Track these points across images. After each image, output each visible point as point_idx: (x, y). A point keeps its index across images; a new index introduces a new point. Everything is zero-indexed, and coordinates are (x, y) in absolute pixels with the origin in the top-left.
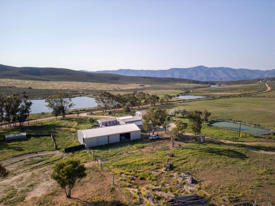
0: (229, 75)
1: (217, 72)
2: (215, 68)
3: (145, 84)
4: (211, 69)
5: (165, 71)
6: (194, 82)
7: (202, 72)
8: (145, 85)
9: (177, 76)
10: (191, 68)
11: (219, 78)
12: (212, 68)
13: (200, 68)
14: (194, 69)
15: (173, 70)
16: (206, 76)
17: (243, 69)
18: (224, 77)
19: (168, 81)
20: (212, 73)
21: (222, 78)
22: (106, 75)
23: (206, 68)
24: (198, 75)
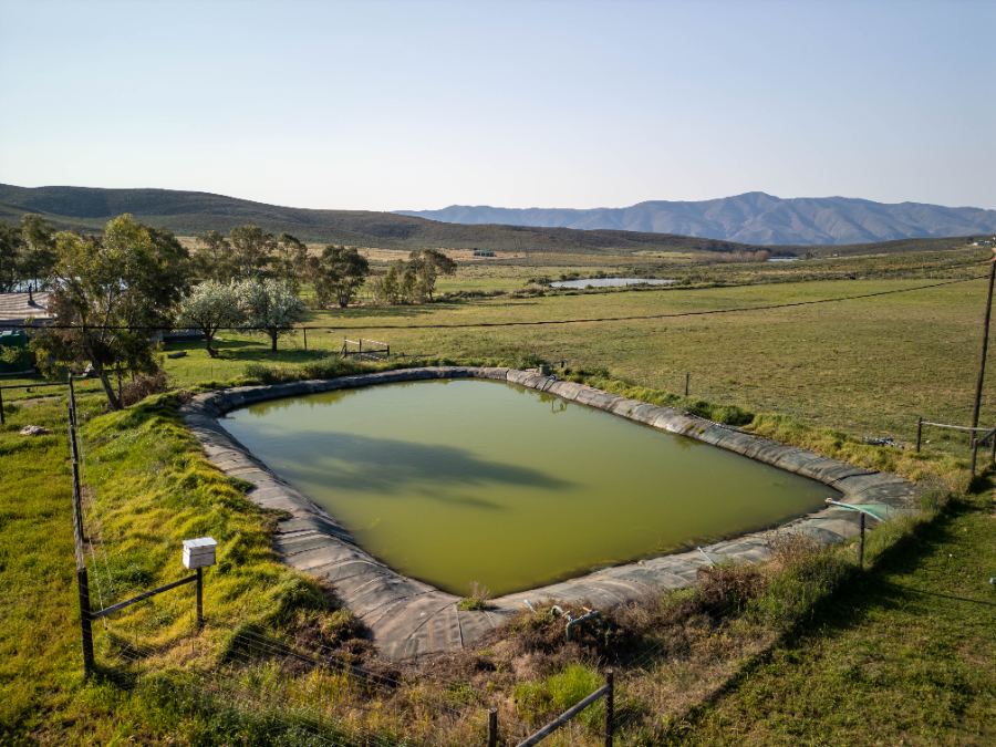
0: (860, 228)
1: (814, 216)
2: (808, 201)
4: (792, 204)
5: (618, 212)
7: (759, 217)
9: (661, 226)
10: (718, 200)
11: (822, 237)
12: (795, 200)
13: (753, 200)
14: (729, 202)
15: (647, 209)
16: (770, 232)
17: (913, 205)
18: (842, 233)
19: (611, 243)
20: (795, 218)
21: (833, 239)
23: (775, 199)
24: (742, 227)
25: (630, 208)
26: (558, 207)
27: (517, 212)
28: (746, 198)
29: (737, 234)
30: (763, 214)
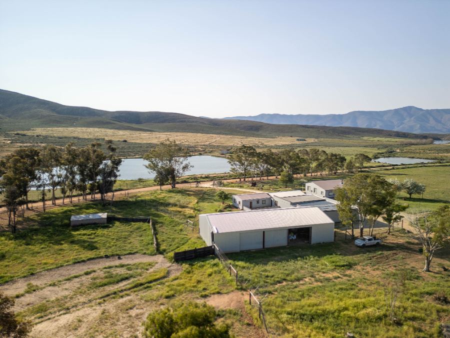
1: (442, 118)
2: (438, 110)
3: (307, 137)
4: (430, 112)
5: (341, 117)
6: (398, 135)
7: (412, 118)
8: (306, 139)
9: (362, 124)
12: (431, 110)
13: (409, 111)
14: (396, 111)
15: (354, 115)
16: (419, 125)
19: (349, 133)
20: (431, 119)
22: (240, 123)
23: (421, 110)
24: (404, 123)
25: (346, 114)
26: (311, 114)
27: (291, 116)
28: (405, 109)
29: (401, 127)
30: (414, 117)
